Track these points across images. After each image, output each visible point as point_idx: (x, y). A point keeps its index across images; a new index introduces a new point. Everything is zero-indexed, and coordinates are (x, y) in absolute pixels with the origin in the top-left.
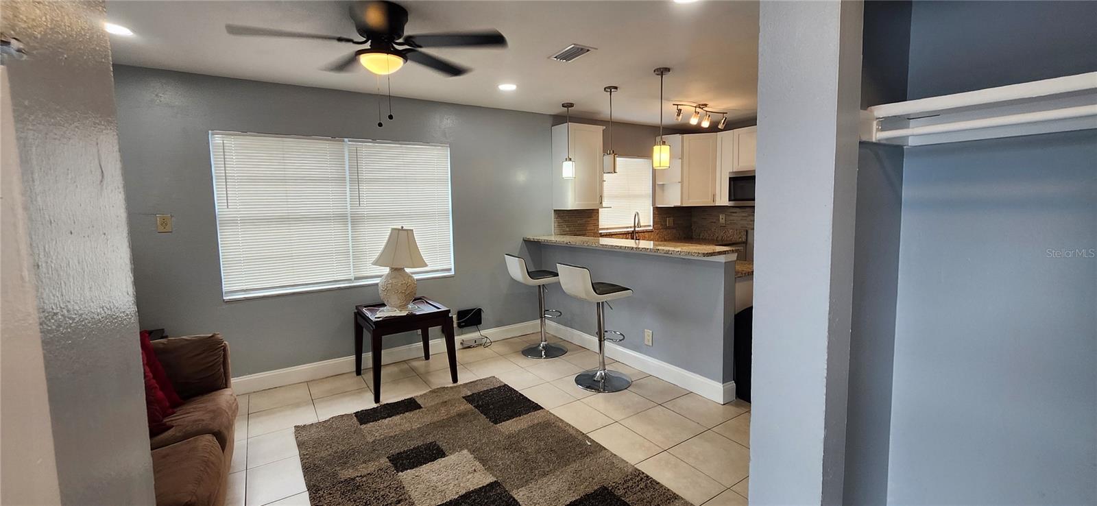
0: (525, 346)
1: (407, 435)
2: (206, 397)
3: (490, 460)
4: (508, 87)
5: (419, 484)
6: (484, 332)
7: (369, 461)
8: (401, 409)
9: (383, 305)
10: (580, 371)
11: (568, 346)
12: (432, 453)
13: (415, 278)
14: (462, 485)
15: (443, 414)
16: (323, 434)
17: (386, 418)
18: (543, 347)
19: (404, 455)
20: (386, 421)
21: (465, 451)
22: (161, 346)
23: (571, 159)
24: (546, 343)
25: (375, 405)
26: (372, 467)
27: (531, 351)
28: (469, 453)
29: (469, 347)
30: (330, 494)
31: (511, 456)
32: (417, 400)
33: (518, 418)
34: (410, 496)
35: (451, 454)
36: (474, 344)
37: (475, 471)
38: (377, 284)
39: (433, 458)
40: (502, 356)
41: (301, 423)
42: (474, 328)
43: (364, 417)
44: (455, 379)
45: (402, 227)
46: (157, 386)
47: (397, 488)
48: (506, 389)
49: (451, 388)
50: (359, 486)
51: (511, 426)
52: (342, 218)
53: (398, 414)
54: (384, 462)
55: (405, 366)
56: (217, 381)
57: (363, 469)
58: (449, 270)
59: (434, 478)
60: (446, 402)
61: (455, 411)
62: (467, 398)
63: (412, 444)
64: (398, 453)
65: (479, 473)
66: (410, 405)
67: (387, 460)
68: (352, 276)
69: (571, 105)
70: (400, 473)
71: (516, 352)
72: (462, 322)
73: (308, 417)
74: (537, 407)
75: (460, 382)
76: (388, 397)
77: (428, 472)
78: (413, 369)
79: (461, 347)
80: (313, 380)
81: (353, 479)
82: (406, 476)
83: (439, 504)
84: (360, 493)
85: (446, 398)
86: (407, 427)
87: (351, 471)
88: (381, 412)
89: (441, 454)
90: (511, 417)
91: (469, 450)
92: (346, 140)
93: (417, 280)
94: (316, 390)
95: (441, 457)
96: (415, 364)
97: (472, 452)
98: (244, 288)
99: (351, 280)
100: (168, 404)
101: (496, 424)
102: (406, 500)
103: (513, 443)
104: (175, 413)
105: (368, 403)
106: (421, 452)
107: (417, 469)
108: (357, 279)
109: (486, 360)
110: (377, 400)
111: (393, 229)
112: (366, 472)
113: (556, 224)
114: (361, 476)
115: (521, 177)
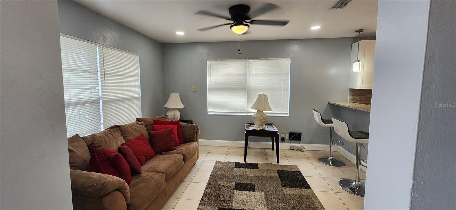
0: (322, 156)
1: (247, 177)
2: (188, 143)
3: (271, 201)
4: (316, 28)
5: (239, 197)
6: (302, 145)
7: (229, 181)
8: (251, 167)
9: (254, 124)
10: (345, 177)
11: (347, 163)
12: (250, 188)
13: (267, 115)
14: (253, 206)
15: (264, 174)
16: (222, 166)
17: (244, 168)
18: (331, 160)
19: (241, 184)
20: (243, 169)
21: (263, 193)
22: (183, 125)
23: (359, 61)
24: (333, 158)
25: (244, 162)
26: (229, 184)
27: (323, 160)
28: (264, 195)
29: (294, 150)
30: (212, 187)
31: (281, 204)
32: (259, 165)
33: (295, 189)
34: (233, 200)
35: (257, 191)
36: (296, 149)
37: (261, 203)
38: (252, 116)
39: (249, 190)
40: (308, 158)
41: (218, 160)
42: (297, 141)
43: (238, 165)
44: (278, 162)
45: (263, 94)
46: (177, 136)
47: (231, 195)
48: (299, 173)
49: (275, 165)
50: (221, 189)
51: (290, 191)
52: (244, 89)
53: (249, 168)
54: (233, 183)
55: (263, 151)
56: (193, 139)
57: (226, 184)
58: (287, 114)
59: (245, 198)
60: (269, 170)
61: (270, 175)
62: (279, 172)
63: (246, 181)
64: (240, 183)
65: (263, 204)
66: (255, 166)
67: (234, 184)
68: (246, 111)
69: (362, 31)
70: (235, 191)
71: (315, 158)
72: (291, 138)
73: (223, 159)
74: (308, 187)
75: (280, 164)
76: (250, 161)
77: (245, 195)
78: (265, 153)
79: (290, 149)
80: (231, 147)
81: (220, 186)
82: (237, 192)
83: (241, 209)
84: (219, 191)
85: (270, 168)
86: (248, 174)
87: (222, 182)
88: (244, 165)
89: (254, 190)
90: (292, 187)
91: (265, 193)
92: (247, 59)
93: (268, 116)
94: (230, 151)
95: (253, 191)
96: (267, 151)
97: (265, 194)
98: (214, 111)
99: (246, 113)
100: (179, 143)
101: (283, 187)
102: (231, 201)
103: (285, 199)
104: (180, 146)
105: (241, 160)
106: (247, 185)
107: (242, 192)
108: (248, 113)
109: (299, 157)
110: (245, 160)
111: (259, 94)
112: (225, 185)
113: (351, 97)
114: (223, 186)
115: (334, 71)
